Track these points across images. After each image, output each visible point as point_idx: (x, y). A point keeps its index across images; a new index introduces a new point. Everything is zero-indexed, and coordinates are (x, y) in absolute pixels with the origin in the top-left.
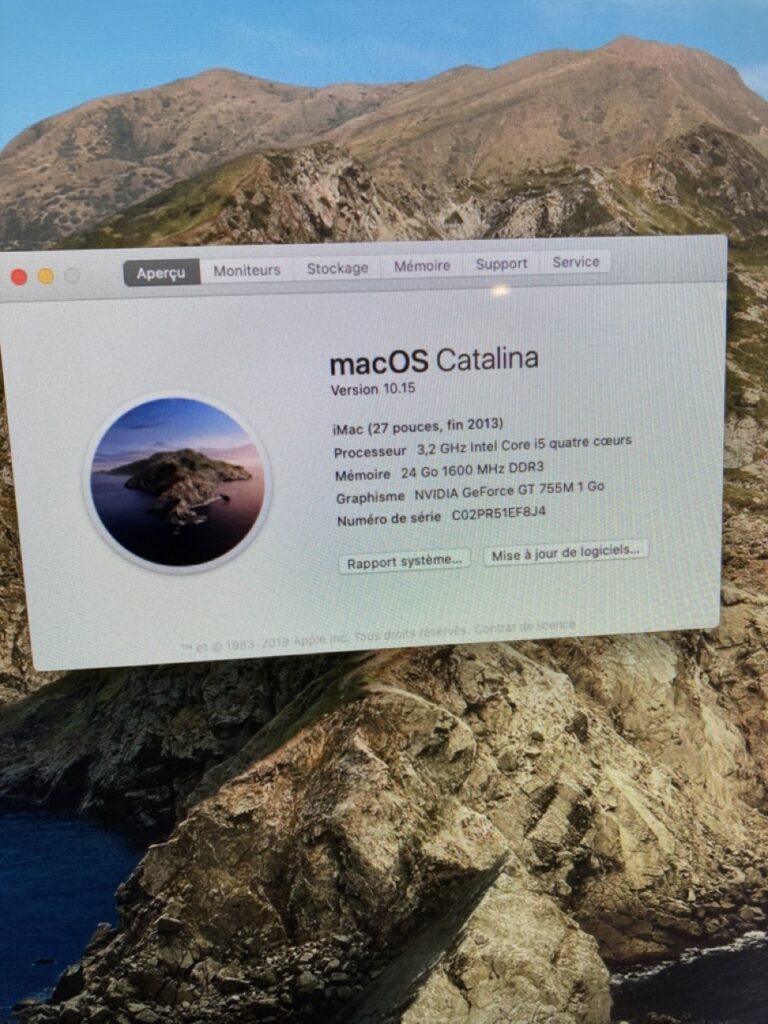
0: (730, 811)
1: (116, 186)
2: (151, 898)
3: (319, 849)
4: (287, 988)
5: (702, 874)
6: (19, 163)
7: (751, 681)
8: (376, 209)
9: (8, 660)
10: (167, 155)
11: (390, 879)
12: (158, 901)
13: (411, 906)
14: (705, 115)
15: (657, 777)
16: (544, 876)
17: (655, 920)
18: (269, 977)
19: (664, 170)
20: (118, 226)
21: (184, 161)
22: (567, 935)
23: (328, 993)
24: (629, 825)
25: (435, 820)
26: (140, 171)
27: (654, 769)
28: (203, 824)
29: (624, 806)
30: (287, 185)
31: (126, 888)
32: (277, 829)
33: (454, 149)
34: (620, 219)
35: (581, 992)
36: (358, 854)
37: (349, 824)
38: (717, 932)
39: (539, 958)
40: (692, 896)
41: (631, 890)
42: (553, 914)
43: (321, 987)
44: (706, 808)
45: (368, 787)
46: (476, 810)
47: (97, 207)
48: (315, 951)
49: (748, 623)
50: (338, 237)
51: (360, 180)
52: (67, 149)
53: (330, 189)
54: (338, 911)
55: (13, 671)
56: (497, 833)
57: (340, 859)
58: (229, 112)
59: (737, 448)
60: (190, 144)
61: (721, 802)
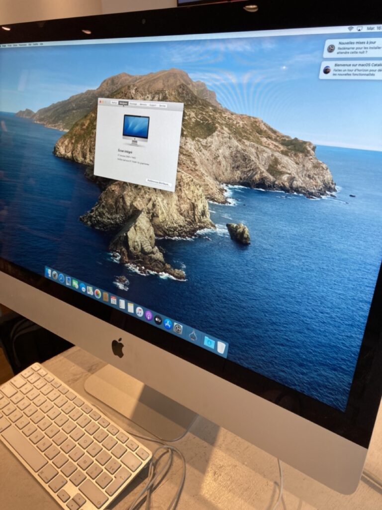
1: (111, 89)
2: (102, 200)
3: (121, 199)
4: (115, 221)
6: (102, 85)
8: (139, 95)
9: (92, 158)
10: (117, 85)
11: (129, 208)
14: (182, 82)
16: (148, 215)
18: (113, 219)
22: (150, 227)
23: (120, 224)
24: (160, 209)
25: (135, 199)
26: (114, 87)
28: (109, 190)
29: (160, 206)
30: (129, 90)
31: (99, 197)
32: (117, 194)
34: (169, 99)
36: (126, 202)
37: (125, 196)
39: (146, 229)
41: (159, 222)
42: (149, 222)
43: (118, 222)
45: (128, 190)
46: (140, 199)
47: (109, 92)
48: (119, 216)
50: (134, 99)
51: (138, 90)
53: (134, 91)
54: (122, 210)
56: (143, 204)
57: (123, 202)
58: (124, 79)
60: (120, 84)
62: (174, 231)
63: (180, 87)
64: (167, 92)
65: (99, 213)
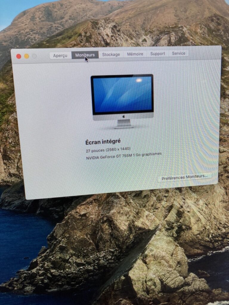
0: (221, 212)
1: (47, 30)
2: (57, 239)
3: (106, 224)
4: (96, 265)
5: (213, 230)
6: (19, 23)
7: (227, 174)
8: (122, 37)
9: (16, 170)
10: (62, 21)
11: (126, 233)
12: (59, 240)
13: (132, 240)
14: (215, 11)
15: (201, 202)
16: (169, 231)
17: (200, 243)
18: (91, 262)
19: (204, 27)
20: (48, 42)
21: (67, 23)
22: (175, 248)
23: (108, 266)
24: (193, 216)
25: (138, 215)
26: (54, 25)
27: (200, 200)
28: (72, 217)
29: (192, 211)
30: (96, 30)
31: (50, 236)
32: (94, 218)
33: (144, 20)
34: (191, 41)
35: (180, 264)
36: (117, 225)
37: (114, 216)
38: (218, 246)
39: (167, 255)
40: (210, 236)
41: (194, 235)
42: (172, 242)
43: (106, 264)
44: (215, 211)
45: (120, 206)
46: (150, 212)
47: (41, 36)
48: (104, 254)
49: (226, 158)
50: (111, 46)
51: (118, 29)
52: (33, 19)
53: (109, 31)
54: (111, 242)
55: (17, 173)
56: (156, 219)
57: (111, 227)
58: (80, 8)
59: (223, 108)
60: (69, 17)
61: (219, 209)
62: (222, 240)
63: (212, 20)
64: (185, 29)
65: (53, 263)
